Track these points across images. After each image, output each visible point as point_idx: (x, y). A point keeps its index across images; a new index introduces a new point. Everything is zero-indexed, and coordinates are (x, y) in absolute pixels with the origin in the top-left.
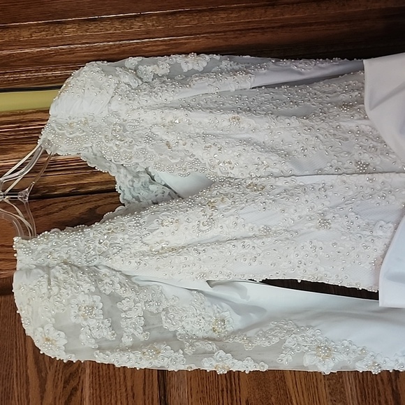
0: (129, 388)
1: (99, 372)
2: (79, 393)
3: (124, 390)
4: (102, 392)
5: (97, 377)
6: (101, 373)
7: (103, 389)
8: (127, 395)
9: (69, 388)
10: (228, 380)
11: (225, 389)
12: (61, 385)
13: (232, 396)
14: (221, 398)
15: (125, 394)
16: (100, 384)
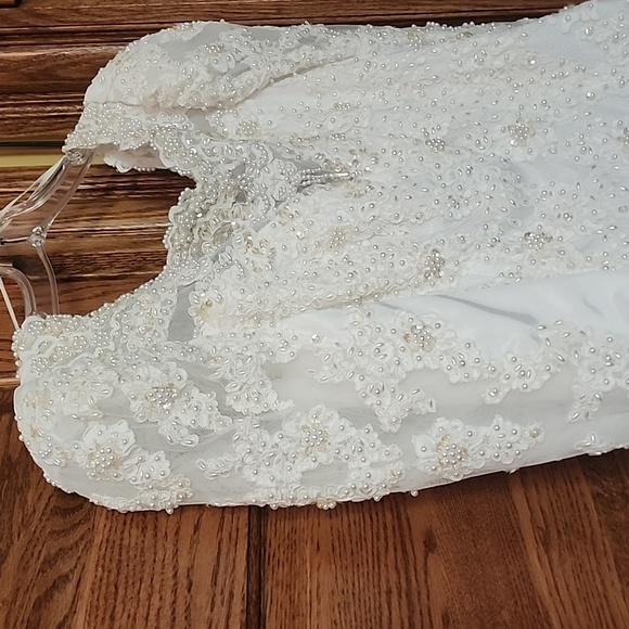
0: (182, 572)
1: (122, 539)
2: (70, 587)
3: (171, 574)
4: (122, 577)
5: (117, 547)
6: (125, 542)
7: (124, 570)
8: (176, 583)
9: (51, 575)
10: (402, 572)
11: (394, 590)
12: (35, 565)
13: (410, 604)
14: (385, 606)
15: (172, 583)
16: (120, 561)
